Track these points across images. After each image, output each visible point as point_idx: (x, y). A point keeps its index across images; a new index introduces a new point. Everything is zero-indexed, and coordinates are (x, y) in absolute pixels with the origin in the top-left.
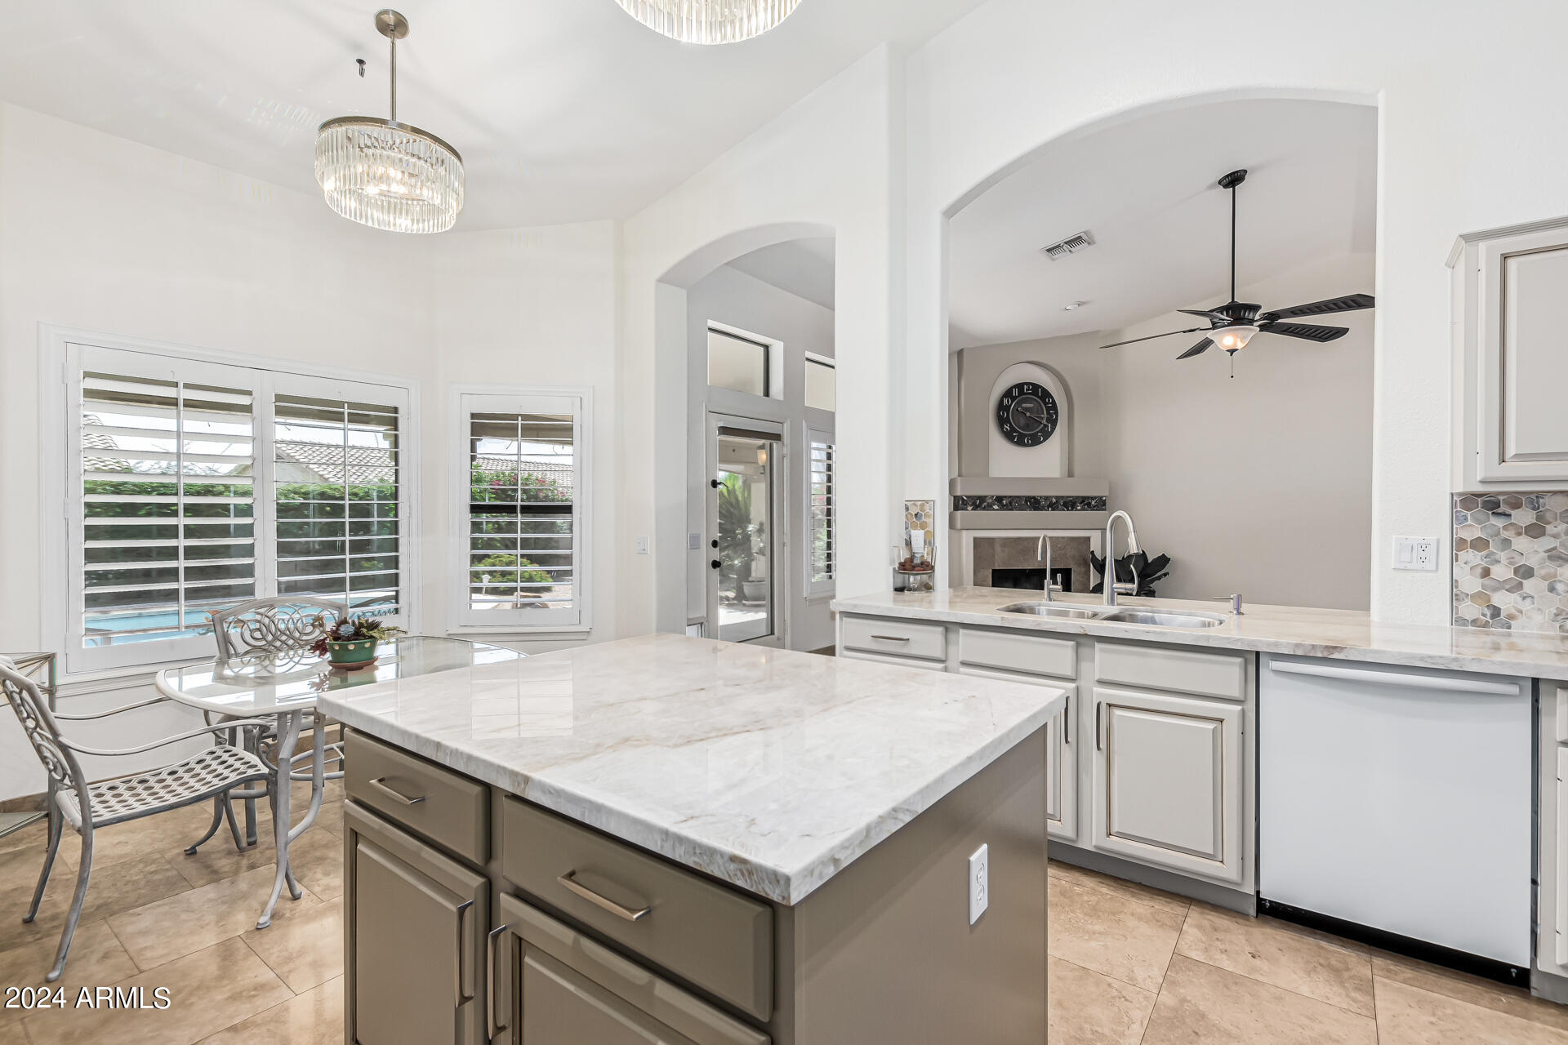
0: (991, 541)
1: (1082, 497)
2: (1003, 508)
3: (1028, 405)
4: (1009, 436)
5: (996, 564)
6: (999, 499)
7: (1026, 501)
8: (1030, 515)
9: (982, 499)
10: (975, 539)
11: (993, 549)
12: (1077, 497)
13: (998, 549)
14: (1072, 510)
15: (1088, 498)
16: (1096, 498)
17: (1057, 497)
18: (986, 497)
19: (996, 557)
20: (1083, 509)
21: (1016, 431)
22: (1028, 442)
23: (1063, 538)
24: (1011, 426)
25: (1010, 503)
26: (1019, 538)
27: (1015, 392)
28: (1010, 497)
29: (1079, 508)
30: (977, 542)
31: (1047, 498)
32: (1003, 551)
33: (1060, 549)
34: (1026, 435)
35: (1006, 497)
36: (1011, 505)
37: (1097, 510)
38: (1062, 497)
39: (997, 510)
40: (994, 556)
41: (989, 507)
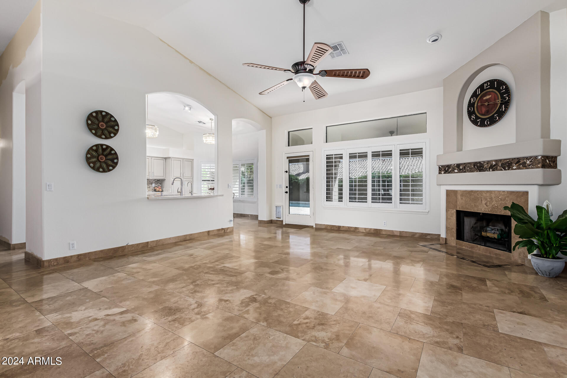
0: (455, 192)
1: (518, 158)
2: (460, 171)
3: (488, 97)
4: (475, 122)
5: (458, 207)
6: (458, 166)
7: (474, 166)
8: (476, 175)
9: (449, 166)
10: (447, 191)
11: (456, 197)
12: (513, 159)
13: (459, 197)
14: (508, 169)
15: (524, 158)
16: (531, 157)
17: (496, 161)
18: (451, 165)
19: (458, 203)
20: (519, 168)
21: (479, 118)
22: (487, 123)
23: (504, 192)
24: (476, 116)
25: (465, 168)
26: (472, 191)
27: (479, 92)
28: (464, 164)
29: (515, 167)
30: (449, 193)
31: (488, 162)
32: (462, 199)
33: (501, 200)
34: (485, 119)
35: (462, 164)
36: (465, 169)
37: (532, 168)
38: (501, 160)
39: (457, 173)
40: (457, 202)
41: (452, 172)
